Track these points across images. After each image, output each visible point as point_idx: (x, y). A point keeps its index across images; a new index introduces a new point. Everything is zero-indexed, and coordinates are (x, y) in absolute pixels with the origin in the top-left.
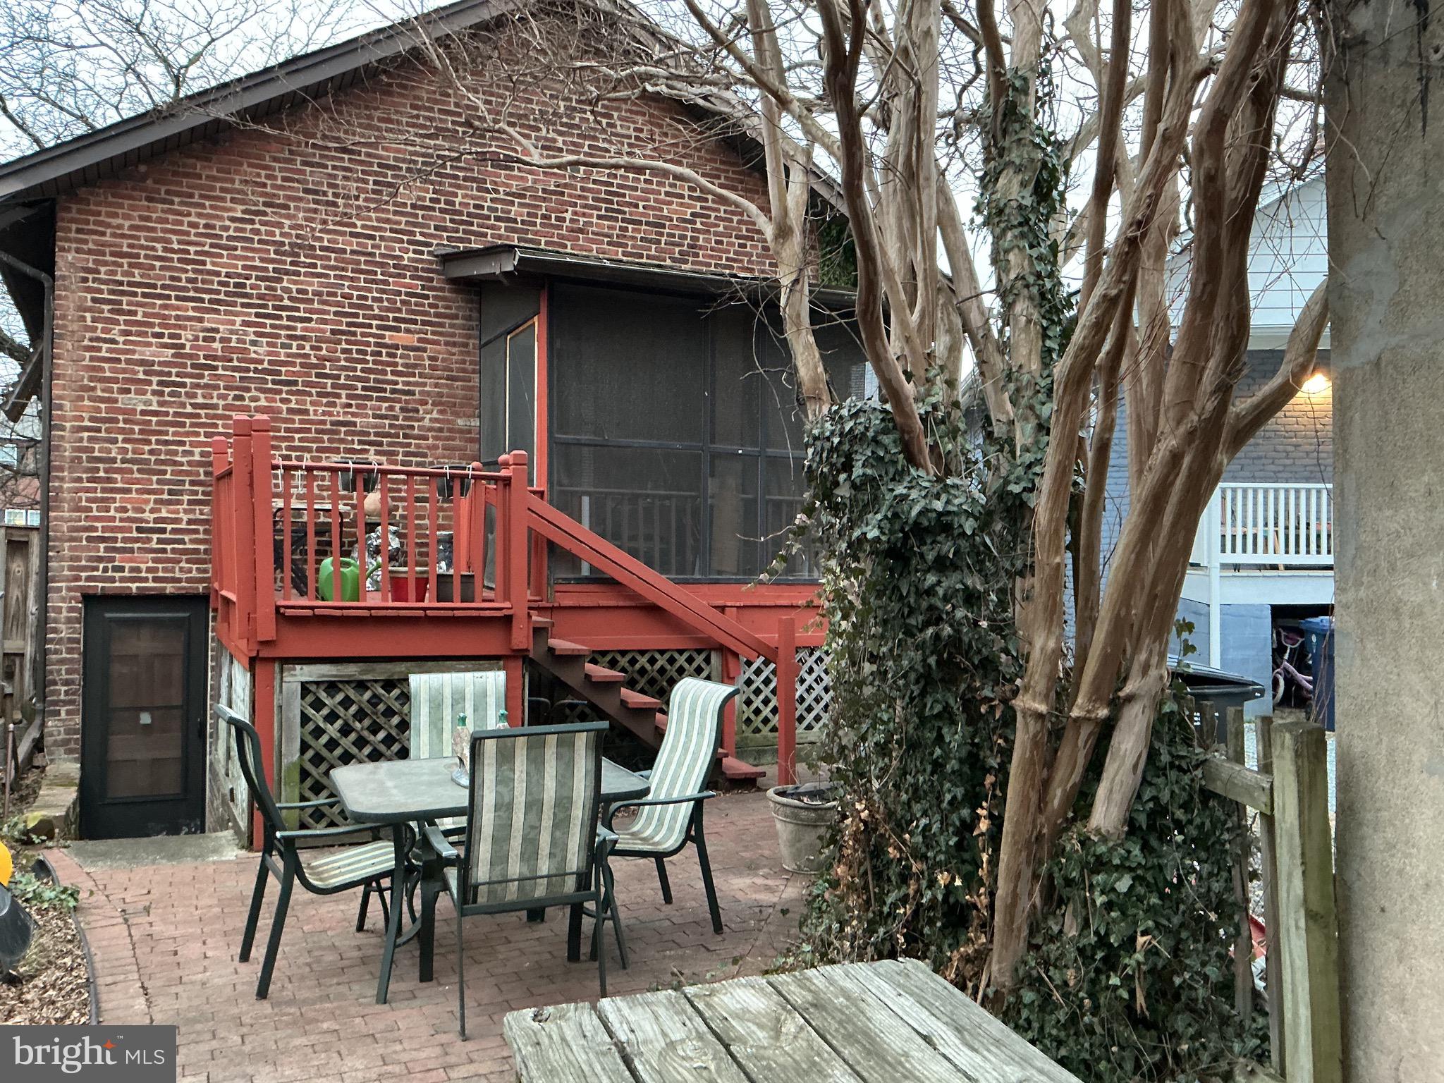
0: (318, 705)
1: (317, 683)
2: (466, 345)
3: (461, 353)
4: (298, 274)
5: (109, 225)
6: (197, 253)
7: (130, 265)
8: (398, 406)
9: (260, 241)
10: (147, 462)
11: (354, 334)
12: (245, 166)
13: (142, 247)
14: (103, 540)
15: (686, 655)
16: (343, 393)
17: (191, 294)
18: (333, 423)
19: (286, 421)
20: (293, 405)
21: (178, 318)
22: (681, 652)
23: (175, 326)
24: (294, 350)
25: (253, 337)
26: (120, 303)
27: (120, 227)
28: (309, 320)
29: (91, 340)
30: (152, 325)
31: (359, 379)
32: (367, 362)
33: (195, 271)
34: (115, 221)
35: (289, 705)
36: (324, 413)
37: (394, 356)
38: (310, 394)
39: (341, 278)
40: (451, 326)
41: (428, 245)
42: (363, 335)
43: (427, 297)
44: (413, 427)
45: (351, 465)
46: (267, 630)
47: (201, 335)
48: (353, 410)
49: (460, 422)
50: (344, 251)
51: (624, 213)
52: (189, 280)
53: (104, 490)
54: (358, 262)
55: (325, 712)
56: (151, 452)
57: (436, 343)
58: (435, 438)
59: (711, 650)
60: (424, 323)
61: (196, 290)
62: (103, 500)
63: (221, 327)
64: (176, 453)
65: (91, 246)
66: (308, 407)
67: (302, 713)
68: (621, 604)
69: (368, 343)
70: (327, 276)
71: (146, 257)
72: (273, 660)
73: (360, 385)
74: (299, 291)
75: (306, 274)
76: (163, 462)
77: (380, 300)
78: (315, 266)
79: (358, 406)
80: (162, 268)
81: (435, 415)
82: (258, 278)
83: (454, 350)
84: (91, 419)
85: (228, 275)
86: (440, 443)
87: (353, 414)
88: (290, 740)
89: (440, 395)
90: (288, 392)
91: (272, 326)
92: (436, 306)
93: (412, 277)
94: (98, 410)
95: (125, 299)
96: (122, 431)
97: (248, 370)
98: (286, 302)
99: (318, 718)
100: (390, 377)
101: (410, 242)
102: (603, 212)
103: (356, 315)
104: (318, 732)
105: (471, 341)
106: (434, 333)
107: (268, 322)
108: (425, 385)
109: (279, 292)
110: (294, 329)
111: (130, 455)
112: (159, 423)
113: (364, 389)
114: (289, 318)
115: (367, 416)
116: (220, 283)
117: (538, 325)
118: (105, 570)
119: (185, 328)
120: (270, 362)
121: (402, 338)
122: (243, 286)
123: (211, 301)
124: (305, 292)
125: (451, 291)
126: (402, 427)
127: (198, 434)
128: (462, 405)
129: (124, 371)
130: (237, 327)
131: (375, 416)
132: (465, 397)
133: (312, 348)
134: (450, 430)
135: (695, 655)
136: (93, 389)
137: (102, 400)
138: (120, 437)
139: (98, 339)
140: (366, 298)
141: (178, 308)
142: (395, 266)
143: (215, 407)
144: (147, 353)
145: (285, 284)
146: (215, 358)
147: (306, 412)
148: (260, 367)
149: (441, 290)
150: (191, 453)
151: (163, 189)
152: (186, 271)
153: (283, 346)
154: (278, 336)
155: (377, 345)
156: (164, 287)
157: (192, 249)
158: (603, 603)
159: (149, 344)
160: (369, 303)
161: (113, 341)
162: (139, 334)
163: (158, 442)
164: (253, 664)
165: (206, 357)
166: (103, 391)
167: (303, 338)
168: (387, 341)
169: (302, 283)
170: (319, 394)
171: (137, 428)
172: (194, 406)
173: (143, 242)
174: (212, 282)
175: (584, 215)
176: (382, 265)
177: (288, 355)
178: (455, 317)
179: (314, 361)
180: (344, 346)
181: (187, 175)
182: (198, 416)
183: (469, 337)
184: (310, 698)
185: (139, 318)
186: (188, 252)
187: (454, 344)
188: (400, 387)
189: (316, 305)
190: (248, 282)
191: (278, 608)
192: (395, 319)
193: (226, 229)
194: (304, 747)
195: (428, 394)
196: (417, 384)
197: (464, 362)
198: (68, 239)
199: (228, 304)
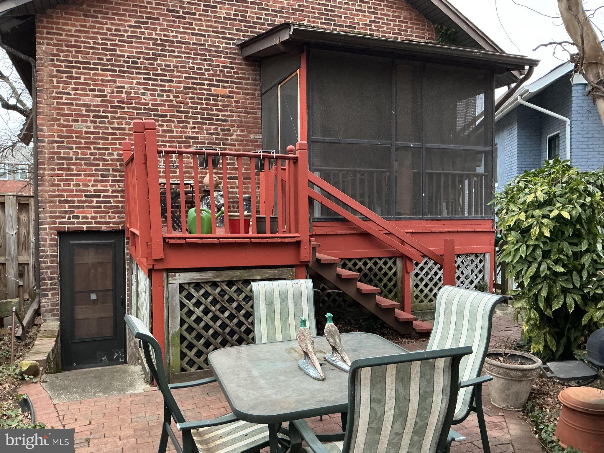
0: (189, 297)
1: (189, 284)
2: (254, 94)
3: (252, 99)
4: (165, 56)
5: (64, 30)
6: (111, 45)
7: (76, 52)
8: (219, 128)
9: (145, 38)
10: (89, 159)
11: (196, 89)
13: (82, 42)
14: (67, 201)
15: (383, 260)
16: (191, 121)
17: (109, 67)
18: (186, 138)
19: (161, 136)
20: (165, 128)
21: (102, 80)
22: (380, 259)
23: (101, 85)
24: (165, 98)
25: (143, 91)
26: (72, 73)
27: (70, 31)
28: (172, 81)
29: (57, 93)
30: (89, 85)
31: (199, 113)
32: (203, 104)
33: (111, 55)
34: (67, 28)
35: (172, 297)
36: (181, 132)
37: (217, 100)
38: (174, 122)
39: (188, 58)
40: (246, 84)
41: (233, 39)
42: (201, 89)
43: (233, 68)
44: (227, 139)
45: (204, 151)
46: (158, 252)
47: (115, 90)
48: (196, 130)
49: (252, 136)
50: (189, 43)
52: (108, 60)
53: (67, 175)
54: (197, 49)
55: (194, 300)
56: (91, 154)
57: (238, 93)
58: (239, 145)
59: (396, 257)
60: (232, 82)
61: (112, 65)
62: (67, 180)
63: (126, 86)
64: (104, 154)
65: (55, 41)
66: (173, 128)
67: (181, 302)
69: (203, 94)
70: (181, 57)
71: (85, 47)
72: (162, 270)
73: (199, 116)
74: (166, 66)
75: (169, 56)
76: (97, 159)
77: (208, 70)
78: (174, 51)
79: (199, 128)
80: (93, 53)
81: (239, 133)
82: (144, 58)
83: (248, 97)
84: (59, 136)
85: (128, 57)
86: (242, 148)
87: (197, 133)
88: (174, 318)
89: (241, 122)
90: (162, 121)
91: (153, 85)
92: (238, 73)
93: (225, 57)
94: (62, 131)
95: (74, 70)
96: (75, 143)
97: (140, 109)
98: (160, 72)
99: (190, 304)
100: (215, 112)
101: (223, 38)
103: (196, 79)
104: (190, 313)
105: (257, 92)
106: (237, 88)
107: (150, 82)
108: (233, 116)
109: (156, 66)
110: (164, 86)
111: (80, 156)
112: (95, 138)
113: (202, 118)
114: (162, 80)
115: (203, 133)
116: (124, 61)
117: (300, 75)
118: (69, 218)
119: (106, 86)
120: (152, 104)
121: (220, 91)
122: (136, 63)
123: (120, 71)
124: (169, 66)
125: (246, 65)
126: (222, 139)
127: (116, 144)
128: (253, 127)
129: (75, 110)
130: (134, 85)
131: (208, 134)
132: (254, 123)
133: (174, 97)
134: (247, 141)
135: (388, 260)
136: (59, 120)
137: (64, 126)
138: (74, 146)
139: (61, 93)
140: (201, 69)
141: (103, 75)
142: (216, 51)
143: (124, 129)
144: (87, 100)
145: (158, 62)
146: (123, 102)
147: (172, 131)
148: (147, 107)
149: (240, 64)
150: (112, 154)
151: (92, 10)
152: (106, 55)
153: (159, 95)
154: (156, 90)
155: (208, 95)
156: (94, 64)
157: (109, 43)
159: (87, 95)
160: (203, 71)
161: (69, 94)
162: (82, 90)
163: (95, 148)
164: (150, 273)
165: (118, 102)
166: (64, 121)
167: (169, 91)
168: (213, 92)
169: (167, 61)
170: (178, 122)
171: (83, 141)
172: (113, 128)
173: (82, 39)
174: (120, 61)
176: (209, 51)
177: (162, 101)
178: (248, 79)
179: (175, 104)
180: (190, 95)
182: (115, 134)
183: (255, 90)
184: (185, 293)
185: (82, 80)
186: (107, 45)
187: (248, 94)
188: (220, 117)
189: (175, 73)
190: (139, 61)
191: (164, 239)
192: (217, 81)
193: (127, 31)
194: (182, 322)
195: (235, 121)
196: (229, 116)
197: (253, 104)
198: (43, 38)
199: (129, 73)
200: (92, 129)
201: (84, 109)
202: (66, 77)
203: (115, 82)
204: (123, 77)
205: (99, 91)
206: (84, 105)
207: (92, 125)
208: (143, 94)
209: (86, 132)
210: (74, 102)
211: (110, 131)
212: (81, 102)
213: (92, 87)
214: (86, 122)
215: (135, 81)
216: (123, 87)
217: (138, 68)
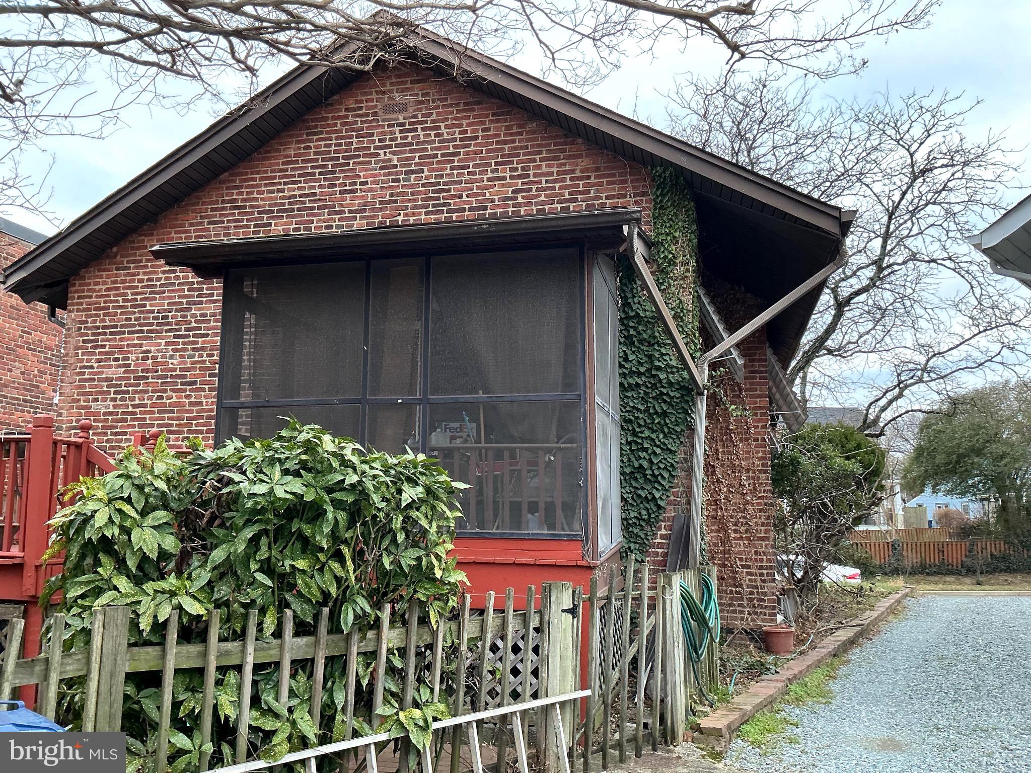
4: (201, 303)
6: (141, 299)
7: (104, 315)
13: (111, 302)
17: (137, 328)
19: (188, 411)
20: (193, 400)
21: (128, 346)
23: (126, 352)
24: (196, 359)
25: (171, 353)
26: (97, 341)
27: (100, 290)
28: (207, 335)
30: (113, 353)
33: (140, 312)
34: (97, 287)
38: (204, 390)
47: (141, 355)
52: (136, 319)
61: (139, 325)
63: (153, 349)
65: (84, 306)
71: (114, 307)
74: (201, 315)
80: (121, 313)
82: (176, 310)
84: (76, 421)
85: (158, 311)
90: (190, 390)
91: (183, 343)
94: (81, 415)
95: (100, 338)
97: (166, 377)
98: (194, 325)
102: (430, 209)
107: (180, 340)
109: (189, 318)
110: (197, 343)
112: (113, 421)
114: (194, 336)
116: (154, 318)
119: (131, 352)
120: (180, 369)
122: (166, 317)
123: (147, 331)
129: (96, 387)
130: (162, 347)
133: (208, 355)
136: (79, 400)
137: (83, 407)
139: (84, 367)
141: (129, 339)
143: (145, 406)
144: (108, 373)
145: (193, 312)
146: (147, 371)
147: (201, 404)
148: (174, 374)
151: (125, 260)
153: (190, 356)
156: (122, 326)
157: (139, 297)
159: (110, 367)
161: (92, 367)
162: (106, 360)
165: (143, 371)
166: (84, 401)
167: (202, 349)
169: (203, 309)
172: (134, 406)
173: (112, 298)
174: (149, 318)
177: (192, 363)
181: (138, 248)
182: (135, 413)
185: (107, 349)
186: (136, 300)
189: (212, 324)
190: (170, 314)
193: (159, 279)
198: (73, 304)
200: (111, 410)
201: (105, 384)
202: (92, 347)
203: (141, 345)
204: (150, 338)
205: (123, 359)
206: (107, 379)
207: (111, 404)
208: (171, 357)
209: (105, 414)
210: (96, 377)
211: (131, 409)
212: (104, 376)
213: (116, 356)
214: (106, 400)
215: (163, 342)
216: (149, 351)
217: (168, 324)
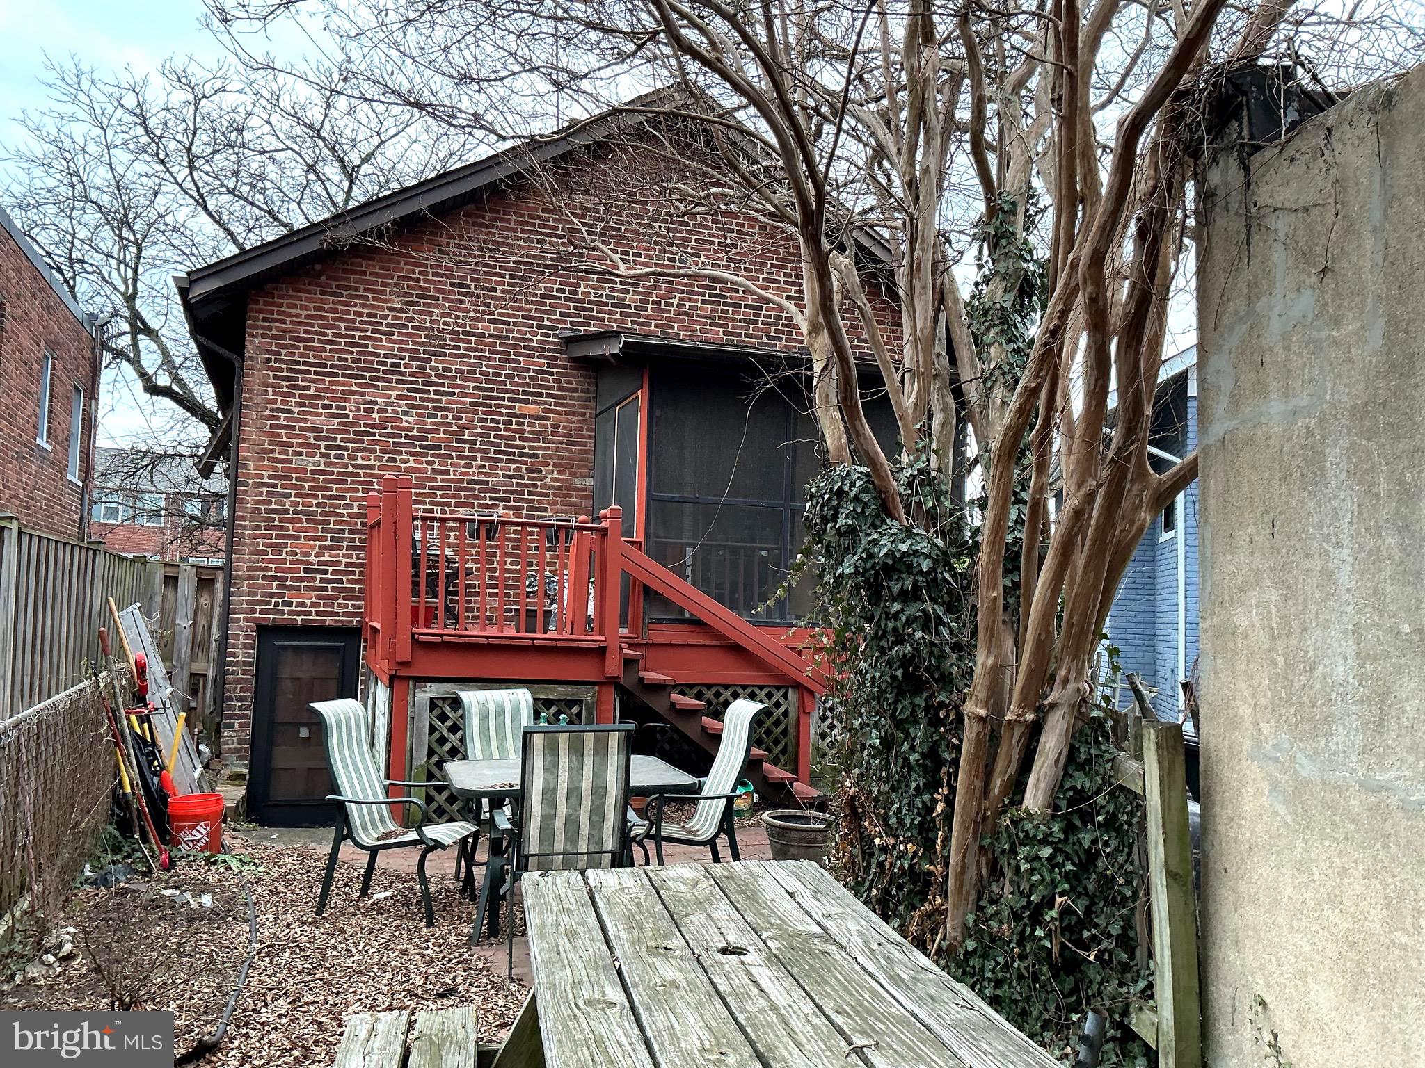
0: (443, 718)
1: (444, 699)
2: (584, 414)
3: (579, 422)
4: (444, 355)
5: (289, 315)
6: (360, 337)
7: (306, 348)
8: (524, 467)
9: (413, 328)
10: (314, 513)
11: (490, 406)
12: (402, 265)
13: (316, 333)
14: (275, 578)
15: (765, 691)
16: (479, 456)
17: (355, 372)
18: (469, 482)
20: (436, 466)
21: (343, 392)
22: (761, 688)
23: (341, 399)
24: (439, 419)
25: (405, 409)
26: (297, 379)
27: (298, 316)
28: (453, 394)
29: (272, 410)
30: (322, 398)
31: (492, 444)
32: (500, 429)
33: (359, 353)
34: (294, 311)
35: (420, 715)
36: (462, 473)
37: (523, 424)
38: (451, 457)
39: (480, 358)
40: (572, 398)
41: (555, 329)
42: (497, 406)
43: (552, 374)
44: (536, 486)
45: (476, 517)
46: (405, 654)
48: (487, 470)
49: (577, 481)
50: (483, 335)
51: (726, 297)
52: (353, 361)
53: (278, 537)
54: (495, 345)
55: (449, 723)
56: (318, 505)
57: (559, 413)
58: (555, 495)
59: (788, 687)
60: (548, 396)
61: (359, 369)
62: (277, 545)
63: (379, 400)
64: (338, 506)
65: (274, 332)
66: (449, 467)
67: (430, 724)
68: (707, 643)
69: (501, 414)
70: (468, 356)
71: (319, 341)
72: (408, 678)
73: (492, 449)
74: (444, 369)
75: (451, 355)
76: (327, 514)
77: (512, 376)
78: (458, 348)
79: (490, 467)
80: (331, 350)
81: (555, 475)
82: (410, 359)
83: (574, 419)
84: (270, 477)
85: (386, 356)
86: (559, 500)
87: (486, 474)
88: (420, 745)
89: (560, 458)
90: (432, 455)
91: (421, 399)
92: (559, 381)
93: (539, 357)
94: (276, 469)
95: (300, 376)
96: (295, 487)
97: (400, 436)
98: (434, 379)
99: (443, 728)
100: (518, 442)
101: (538, 327)
102: (707, 297)
103: (492, 390)
104: (442, 741)
105: (589, 411)
106: (556, 404)
107: (418, 395)
108: (548, 449)
110: (440, 401)
111: (300, 508)
112: (325, 481)
113: (496, 452)
114: (436, 392)
115: (497, 476)
116: (379, 363)
117: (642, 397)
118: (277, 604)
119: (349, 401)
120: (419, 430)
121: (529, 409)
122: (399, 365)
123: (371, 378)
124: (450, 370)
125: (573, 368)
126: (526, 485)
127: (357, 490)
128: (579, 467)
129: (298, 437)
130: (392, 400)
131: (504, 476)
132: (581, 460)
134: (568, 488)
135: (774, 691)
136: (272, 451)
137: (279, 461)
138: (293, 492)
139: (278, 410)
140: (500, 375)
141: (344, 384)
142: (525, 348)
143: (372, 467)
144: (318, 422)
145: (433, 364)
146: (373, 426)
147: (448, 472)
149: (565, 367)
150: (351, 506)
151: (334, 284)
152: (352, 353)
153: (430, 416)
154: (426, 408)
155: (508, 415)
156: (332, 366)
157: (357, 334)
158: (691, 641)
159: (318, 414)
160: (503, 379)
161: (290, 412)
162: (311, 405)
163: (324, 497)
164: (392, 681)
165: (366, 425)
166: (280, 453)
167: (447, 409)
168: (517, 411)
170: (458, 457)
171: (307, 485)
173: (316, 329)
174: (372, 362)
175: (690, 300)
176: (515, 346)
177: (434, 424)
178: (575, 390)
179: (455, 428)
180: (481, 415)
181: (354, 272)
182: (358, 475)
183: (587, 407)
184: (437, 712)
185: (312, 392)
186: (354, 337)
187: (574, 414)
188: (526, 451)
189: (458, 382)
191: (413, 634)
192: (524, 393)
193: (385, 317)
194: (431, 753)
195: (550, 456)
196: (540, 448)
197: (581, 429)
198: (256, 327)
199: (385, 380)
200: (322, 467)
201: (312, 435)
202: (288, 386)
203: (362, 394)
204: (376, 387)
205: (337, 408)
206: (313, 430)
207: (322, 460)
208: (406, 414)
209: (312, 471)
210: (297, 425)
211: (350, 469)
212: (309, 425)
213: (326, 402)
214: (314, 455)
215: (394, 394)
216: (376, 403)
217: (400, 373)
